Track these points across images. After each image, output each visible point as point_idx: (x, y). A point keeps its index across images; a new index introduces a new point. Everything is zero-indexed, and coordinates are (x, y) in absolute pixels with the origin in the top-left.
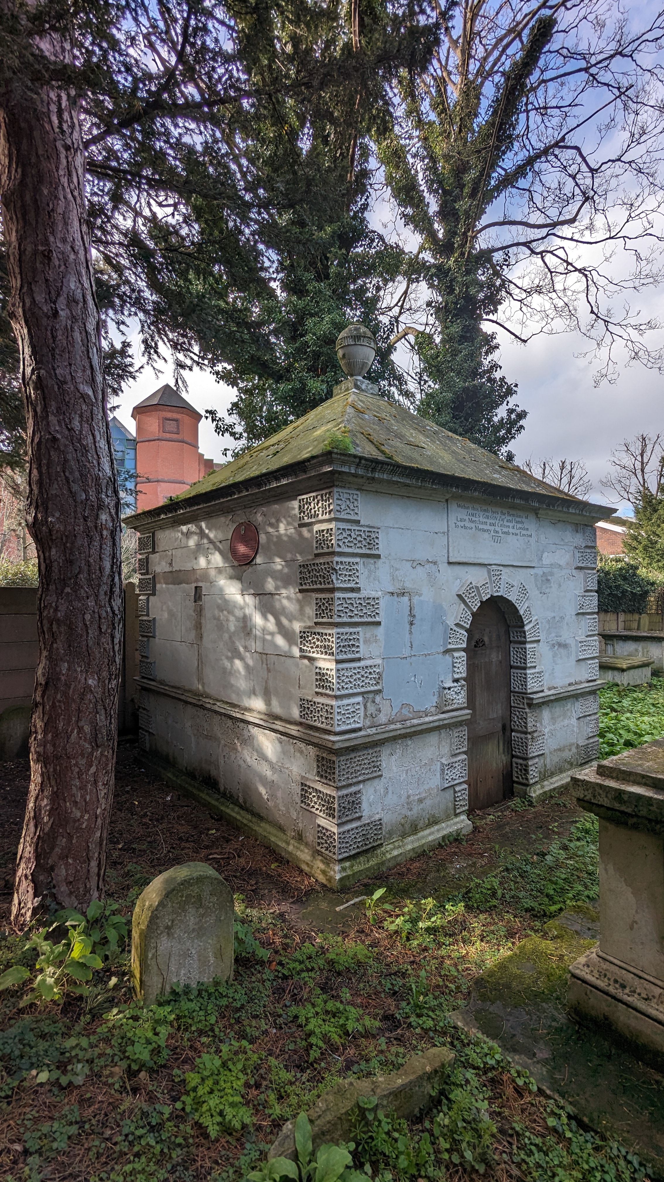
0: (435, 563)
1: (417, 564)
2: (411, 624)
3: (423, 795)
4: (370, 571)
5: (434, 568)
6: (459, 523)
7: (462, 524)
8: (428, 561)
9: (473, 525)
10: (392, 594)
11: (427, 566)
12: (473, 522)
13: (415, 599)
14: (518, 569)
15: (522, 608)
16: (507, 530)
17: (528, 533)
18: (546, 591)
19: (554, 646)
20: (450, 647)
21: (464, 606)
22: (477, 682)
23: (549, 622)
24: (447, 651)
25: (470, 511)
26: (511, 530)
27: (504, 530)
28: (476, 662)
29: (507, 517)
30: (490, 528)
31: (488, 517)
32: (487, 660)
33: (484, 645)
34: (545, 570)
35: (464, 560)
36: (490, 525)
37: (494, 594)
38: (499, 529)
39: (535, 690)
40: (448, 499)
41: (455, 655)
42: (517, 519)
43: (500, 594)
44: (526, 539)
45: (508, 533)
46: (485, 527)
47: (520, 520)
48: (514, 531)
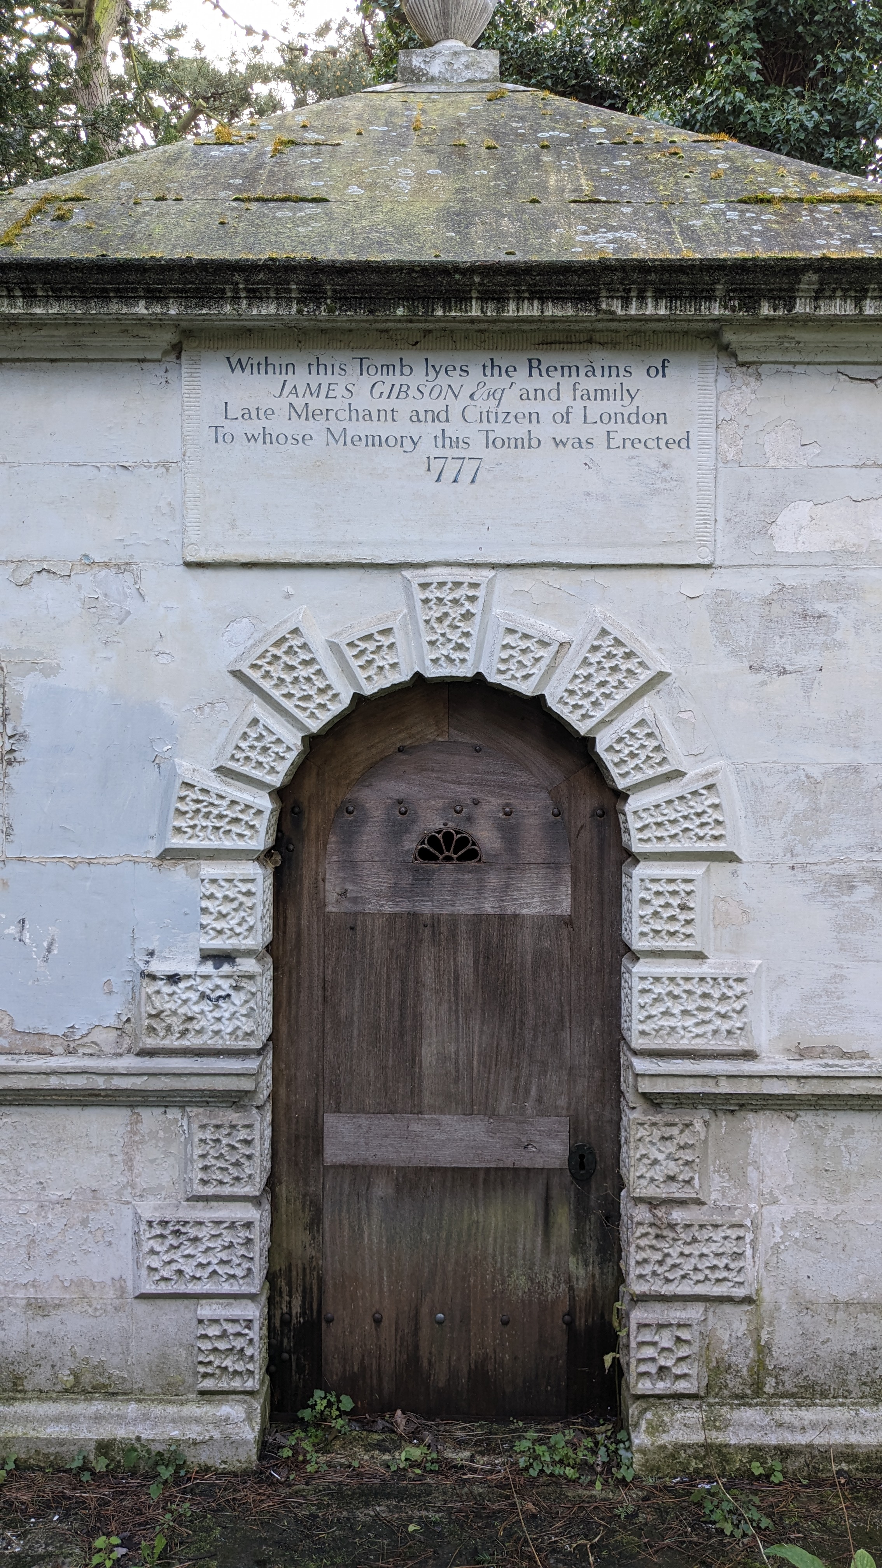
0: (124, 567)
2: (9, 760)
3: (53, 1294)
5: (117, 582)
6: (238, 428)
7: (254, 427)
8: (88, 562)
9: (315, 428)
11: (86, 580)
12: (308, 414)
13: (27, 686)
14: (599, 576)
15: (604, 723)
16: (518, 431)
17: (665, 431)
18: (801, 660)
19: (846, 883)
20: (177, 842)
21: (258, 709)
22: (428, 977)
23: (810, 786)
24: (170, 855)
25: (300, 378)
26: (546, 430)
27: (501, 431)
28: (427, 909)
29: (522, 380)
30: (414, 430)
31: (403, 392)
32: (489, 907)
33: (472, 855)
34: (789, 578)
35: (262, 555)
36: (416, 417)
37: (431, 672)
38: (472, 432)
39: (685, 1043)
40: (177, 350)
41: (209, 870)
42: (592, 384)
43: (465, 671)
44: (650, 458)
45: (529, 443)
46: (384, 429)
47: (609, 383)
48: (563, 431)
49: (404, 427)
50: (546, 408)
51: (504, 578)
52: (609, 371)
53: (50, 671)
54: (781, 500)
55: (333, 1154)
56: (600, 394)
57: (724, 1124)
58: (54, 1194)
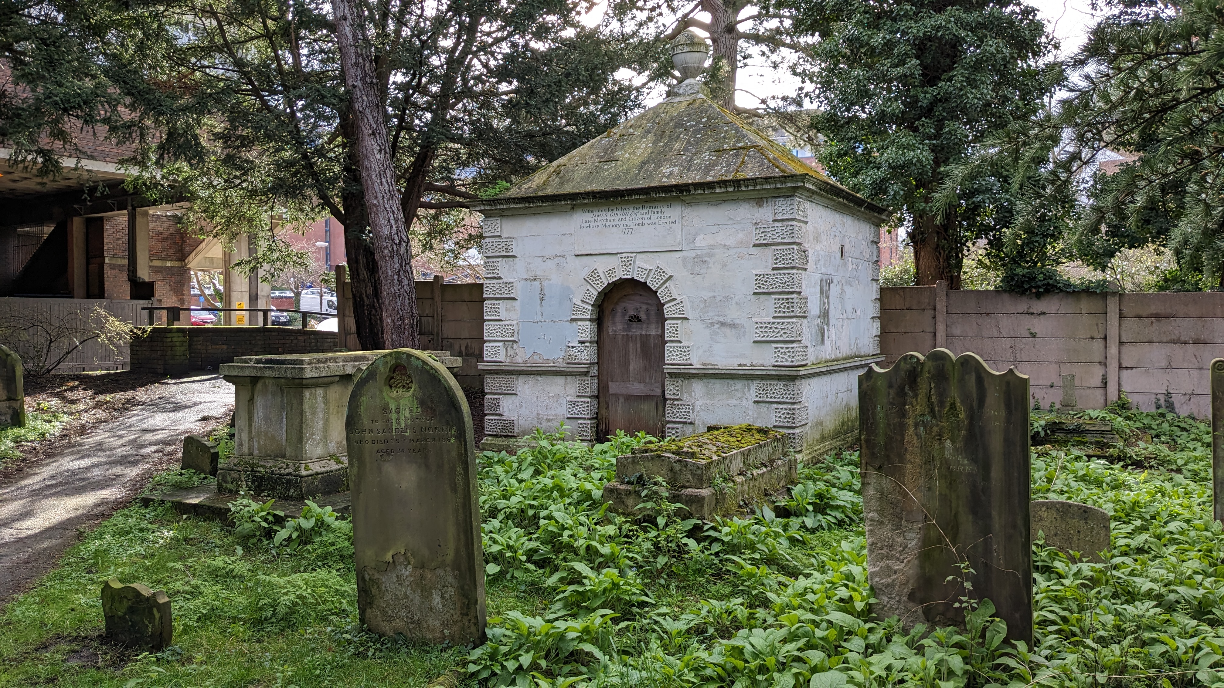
0: (563, 256)
1: (546, 259)
2: (542, 299)
3: (551, 417)
4: (510, 266)
5: (562, 260)
6: (585, 225)
7: (588, 225)
8: (556, 256)
9: (599, 224)
10: (526, 280)
11: (556, 259)
12: (598, 221)
13: (545, 283)
14: (659, 254)
15: (659, 288)
16: (640, 222)
17: (670, 220)
18: (702, 271)
19: (712, 324)
20: (573, 317)
21: (589, 287)
22: (631, 350)
23: (704, 301)
24: (572, 320)
25: (596, 213)
26: (646, 221)
27: (637, 222)
28: (630, 333)
29: (641, 211)
30: (619, 223)
31: (617, 215)
32: (644, 333)
33: (640, 320)
34: (699, 252)
35: (589, 252)
36: (619, 220)
37: (623, 277)
38: (631, 223)
39: (677, 362)
40: (573, 208)
41: (579, 323)
42: (655, 210)
43: (630, 277)
44: (667, 226)
45: (643, 224)
46: (613, 223)
47: (659, 210)
48: (649, 221)
49: (617, 223)
50: (646, 216)
51: (639, 256)
52: (659, 207)
53: (550, 280)
54: (697, 234)
55: (611, 391)
56: (657, 212)
57: (686, 382)
58: (551, 395)
